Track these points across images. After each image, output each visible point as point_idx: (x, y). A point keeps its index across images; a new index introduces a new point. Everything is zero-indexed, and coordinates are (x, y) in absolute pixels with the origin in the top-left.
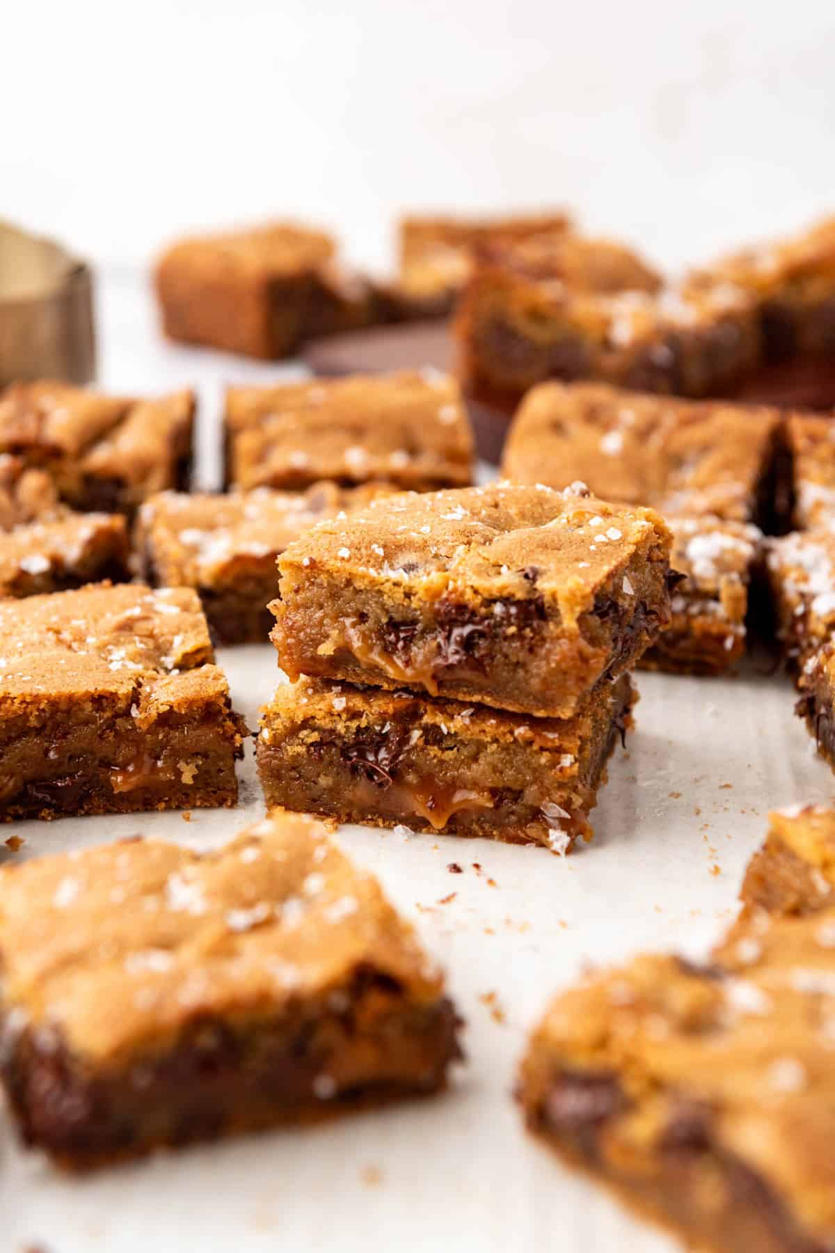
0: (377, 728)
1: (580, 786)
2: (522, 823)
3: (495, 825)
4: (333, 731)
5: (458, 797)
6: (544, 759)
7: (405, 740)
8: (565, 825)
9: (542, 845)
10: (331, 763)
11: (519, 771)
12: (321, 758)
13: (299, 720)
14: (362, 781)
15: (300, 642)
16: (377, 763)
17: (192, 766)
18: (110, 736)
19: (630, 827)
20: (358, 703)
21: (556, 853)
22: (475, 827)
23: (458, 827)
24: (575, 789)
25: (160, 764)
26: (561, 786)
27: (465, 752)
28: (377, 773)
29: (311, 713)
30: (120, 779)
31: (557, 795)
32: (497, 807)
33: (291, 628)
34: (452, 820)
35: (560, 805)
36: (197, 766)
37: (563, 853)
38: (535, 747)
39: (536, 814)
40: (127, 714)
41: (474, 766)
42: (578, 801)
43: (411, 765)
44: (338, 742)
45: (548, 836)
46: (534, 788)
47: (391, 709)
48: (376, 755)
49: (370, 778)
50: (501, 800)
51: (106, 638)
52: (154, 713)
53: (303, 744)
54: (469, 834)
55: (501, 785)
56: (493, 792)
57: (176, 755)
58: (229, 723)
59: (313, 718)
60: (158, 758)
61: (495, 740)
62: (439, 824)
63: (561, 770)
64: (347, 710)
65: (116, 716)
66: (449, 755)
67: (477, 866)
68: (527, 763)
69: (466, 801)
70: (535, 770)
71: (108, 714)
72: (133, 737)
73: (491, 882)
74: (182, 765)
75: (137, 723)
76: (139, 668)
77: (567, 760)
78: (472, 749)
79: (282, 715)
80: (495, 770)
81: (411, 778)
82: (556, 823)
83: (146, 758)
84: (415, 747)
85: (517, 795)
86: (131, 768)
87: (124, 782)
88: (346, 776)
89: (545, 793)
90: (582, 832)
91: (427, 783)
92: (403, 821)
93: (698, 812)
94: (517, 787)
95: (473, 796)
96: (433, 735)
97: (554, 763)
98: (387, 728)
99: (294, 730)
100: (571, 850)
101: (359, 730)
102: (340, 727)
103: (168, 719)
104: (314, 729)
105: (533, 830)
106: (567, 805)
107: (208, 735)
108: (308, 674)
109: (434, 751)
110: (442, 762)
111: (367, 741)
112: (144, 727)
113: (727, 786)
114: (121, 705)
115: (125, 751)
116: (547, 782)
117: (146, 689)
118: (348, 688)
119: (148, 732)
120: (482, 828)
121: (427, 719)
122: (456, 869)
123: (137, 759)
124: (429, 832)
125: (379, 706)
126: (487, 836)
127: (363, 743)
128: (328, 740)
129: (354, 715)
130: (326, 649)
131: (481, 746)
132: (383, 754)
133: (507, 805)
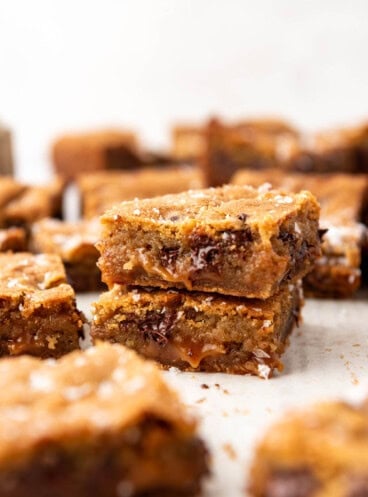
0: (158, 311)
1: (275, 340)
2: (242, 362)
3: (227, 364)
4: (133, 314)
5: (206, 348)
6: (254, 323)
7: (174, 317)
8: (267, 361)
9: (255, 374)
10: (133, 333)
11: (239, 331)
12: (127, 330)
13: (114, 309)
14: (151, 341)
15: (113, 264)
16: (159, 331)
17: (54, 339)
18: (7, 322)
19: (304, 366)
20: (147, 297)
21: (263, 378)
22: (216, 366)
23: (205, 367)
24: (272, 341)
25: (36, 338)
26: (264, 339)
27: (209, 323)
28: (158, 336)
29: (120, 304)
30: (13, 346)
31: (262, 345)
32: (228, 353)
33: (108, 257)
34: (202, 363)
35: (264, 350)
36: (57, 339)
37: (266, 377)
38: (249, 317)
39: (251, 357)
40: (17, 309)
41: (214, 330)
42: (274, 348)
43: (178, 331)
44: (136, 320)
45: (257, 368)
46: (249, 341)
47: (165, 299)
48: (158, 326)
49: (155, 339)
50: (230, 350)
51: (7, 274)
52: (31, 308)
53: (117, 322)
54: (212, 370)
55: (229, 340)
56: (226, 345)
57: (45, 332)
58: (75, 314)
59: (122, 307)
60: (35, 334)
61: (226, 315)
62: (195, 365)
63: (264, 329)
64: (141, 301)
65: (11, 311)
66: (200, 324)
67: (217, 385)
68: (244, 327)
69: (210, 351)
70: (249, 331)
71: (6, 310)
72: (20, 323)
73: (226, 392)
74: (48, 339)
75: (23, 314)
76: (25, 287)
77: (267, 323)
78: (212, 320)
79: (105, 307)
80: (226, 331)
81: (178, 339)
82: (262, 361)
83: (28, 334)
84: (180, 321)
85: (239, 346)
86: (19, 340)
87: (16, 348)
88: (141, 340)
89: (255, 343)
90: (276, 366)
91: (187, 340)
92: (175, 365)
93: (342, 357)
94: (239, 341)
95: (214, 347)
96: (191, 314)
97: (259, 326)
98: (164, 310)
99: (111, 315)
100: (271, 376)
101: (148, 313)
102: (137, 311)
103: (40, 312)
104: (122, 314)
105: (249, 366)
106: (268, 350)
107: (63, 321)
108: (118, 283)
109: (191, 322)
110: (195, 329)
111: (152, 319)
112: (27, 316)
113: (358, 345)
114: (13, 304)
115: (16, 331)
116: (256, 337)
117: (28, 296)
118: (141, 290)
119: (29, 319)
120: (220, 366)
121: (186, 304)
122: (205, 387)
123: (23, 335)
124: (190, 371)
125: (158, 298)
126: (223, 371)
127: (150, 320)
128: (131, 319)
129: (145, 304)
130: (128, 266)
131: (218, 318)
132: (162, 326)
133: (234, 352)
